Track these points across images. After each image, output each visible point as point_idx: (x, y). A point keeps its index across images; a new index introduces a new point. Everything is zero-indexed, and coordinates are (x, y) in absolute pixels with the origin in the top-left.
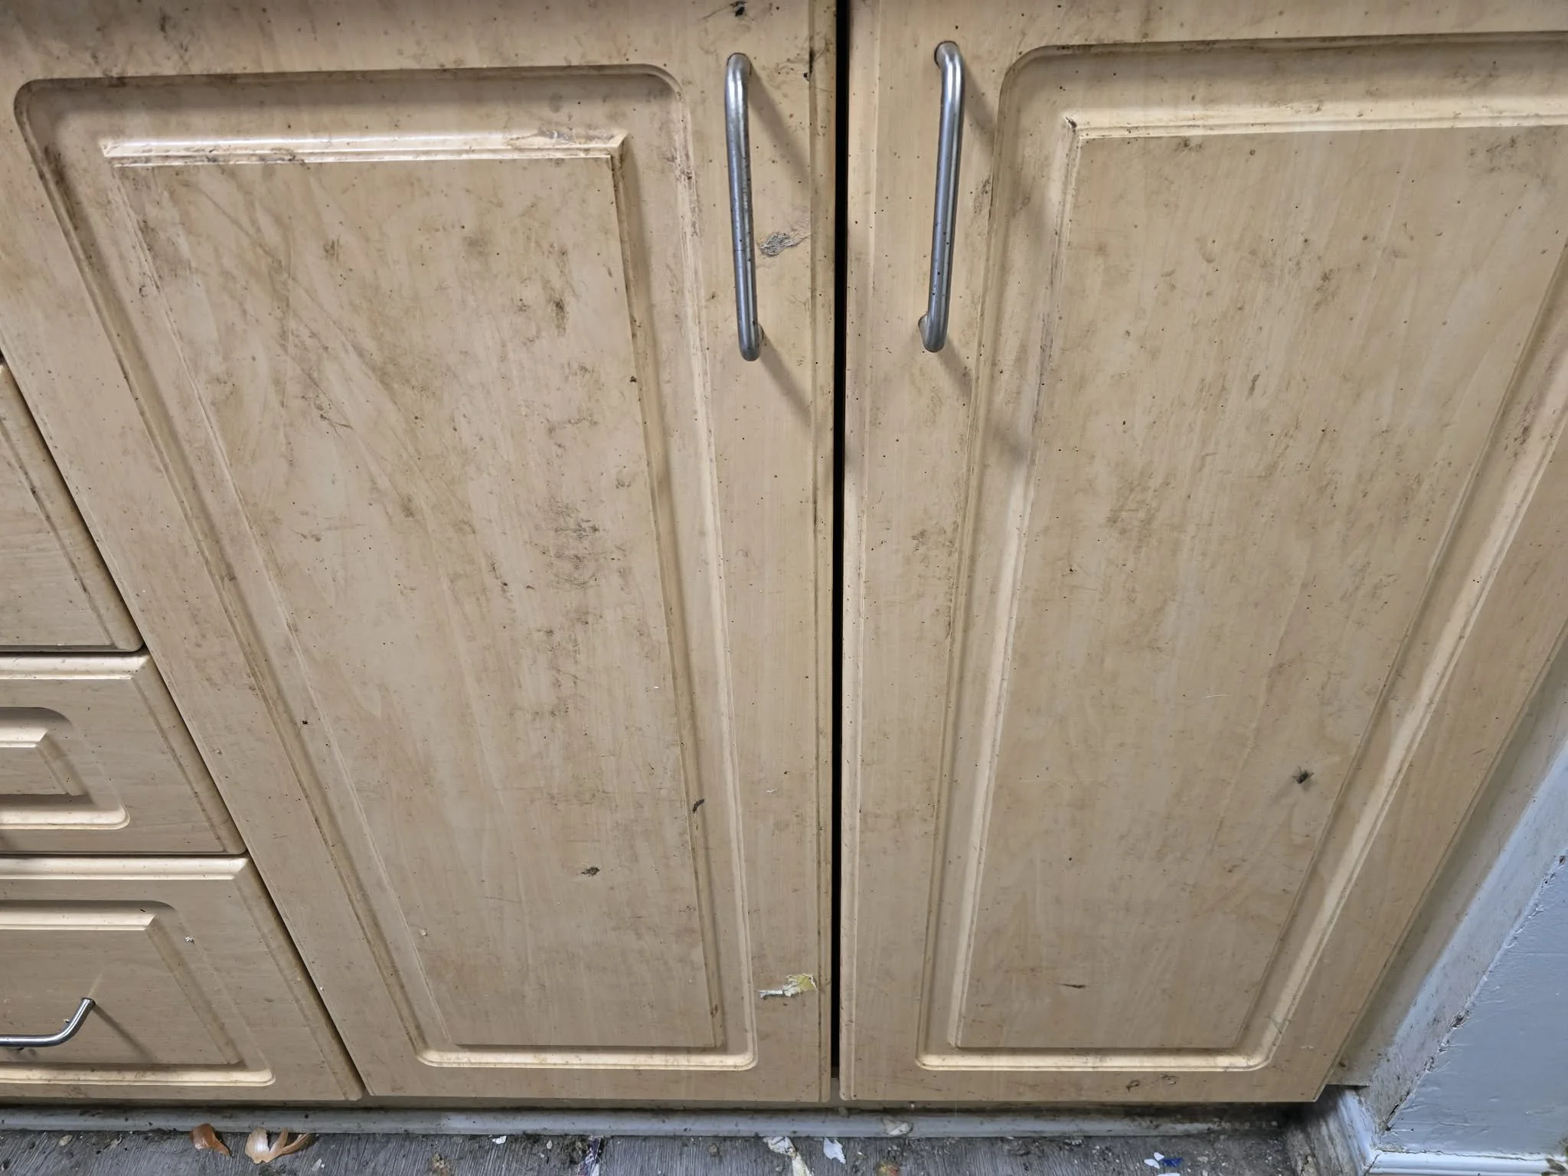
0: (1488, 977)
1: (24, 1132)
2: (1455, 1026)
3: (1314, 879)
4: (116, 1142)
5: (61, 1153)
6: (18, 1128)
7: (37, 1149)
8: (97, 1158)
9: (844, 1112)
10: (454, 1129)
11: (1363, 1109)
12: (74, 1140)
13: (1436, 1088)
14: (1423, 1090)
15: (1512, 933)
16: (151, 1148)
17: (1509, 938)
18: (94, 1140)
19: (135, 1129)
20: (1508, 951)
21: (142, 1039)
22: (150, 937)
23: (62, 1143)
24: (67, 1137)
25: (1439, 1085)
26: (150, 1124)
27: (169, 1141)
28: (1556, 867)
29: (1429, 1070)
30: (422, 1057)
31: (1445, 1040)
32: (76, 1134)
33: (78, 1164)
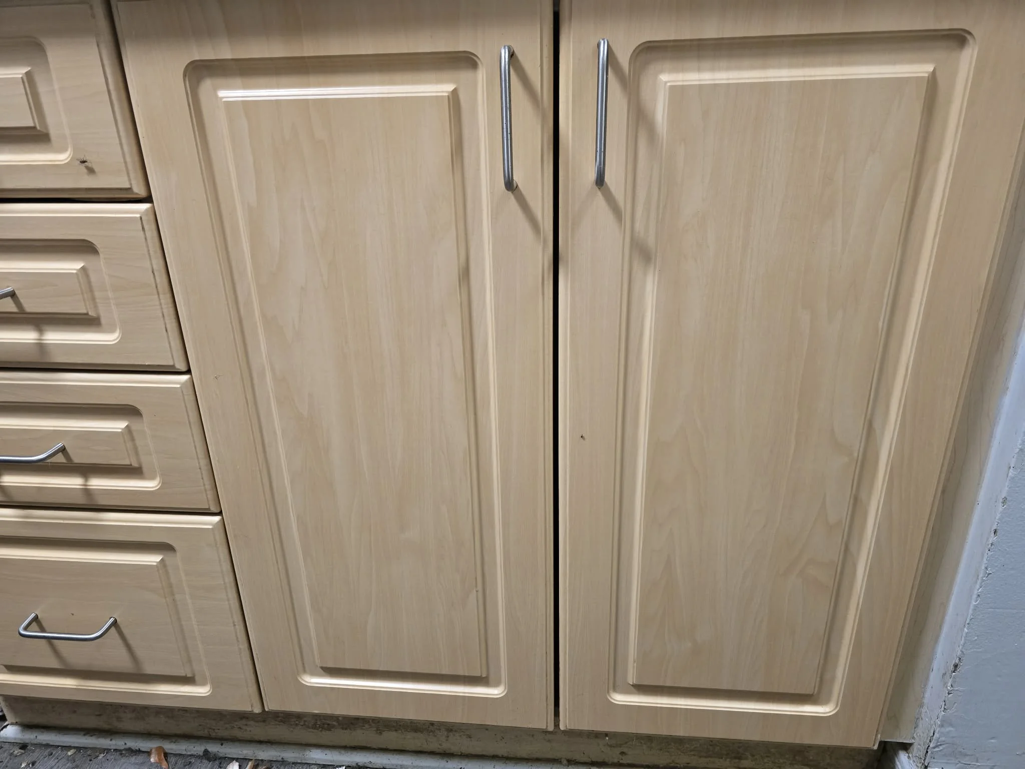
0: (967, 629)
1: (47, 746)
2: (954, 672)
3: (847, 553)
4: (102, 755)
5: (68, 760)
6: (44, 743)
7: (54, 756)
8: (89, 764)
9: (565, 762)
10: (313, 759)
11: (911, 761)
12: (77, 752)
13: (952, 729)
14: (943, 730)
15: (976, 592)
16: (123, 760)
17: (975, 596)
18: (89, 753)
19: (115, 748)
20: (976, 606)
21: (140, 653)
22: (158, 571)
23: (70, 753)
24: (73, 750)
25: (951, 725)
26: (125, 744)
27: (134, 757)
28: (992, 538)
29: (943, 711)
30: (301, 678)
31: (949, 684)
32: (78, 749)
33: (77, 766)
